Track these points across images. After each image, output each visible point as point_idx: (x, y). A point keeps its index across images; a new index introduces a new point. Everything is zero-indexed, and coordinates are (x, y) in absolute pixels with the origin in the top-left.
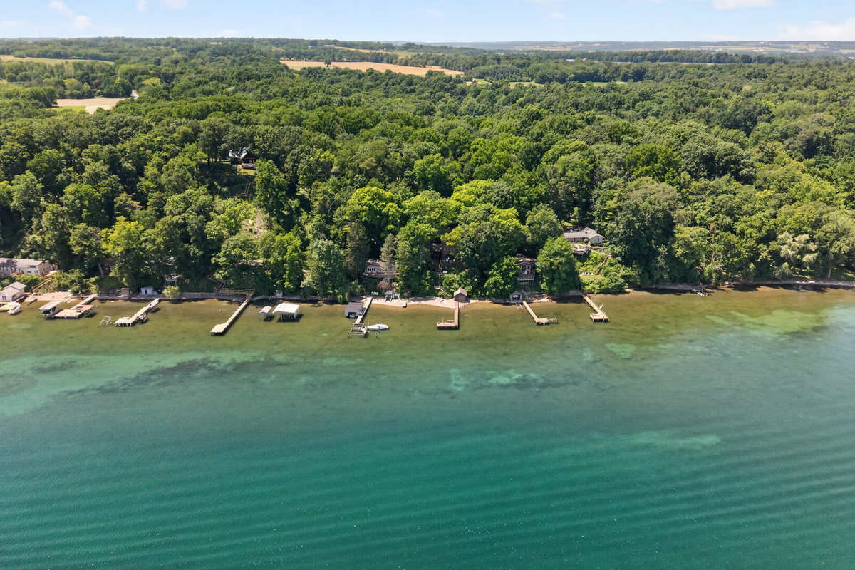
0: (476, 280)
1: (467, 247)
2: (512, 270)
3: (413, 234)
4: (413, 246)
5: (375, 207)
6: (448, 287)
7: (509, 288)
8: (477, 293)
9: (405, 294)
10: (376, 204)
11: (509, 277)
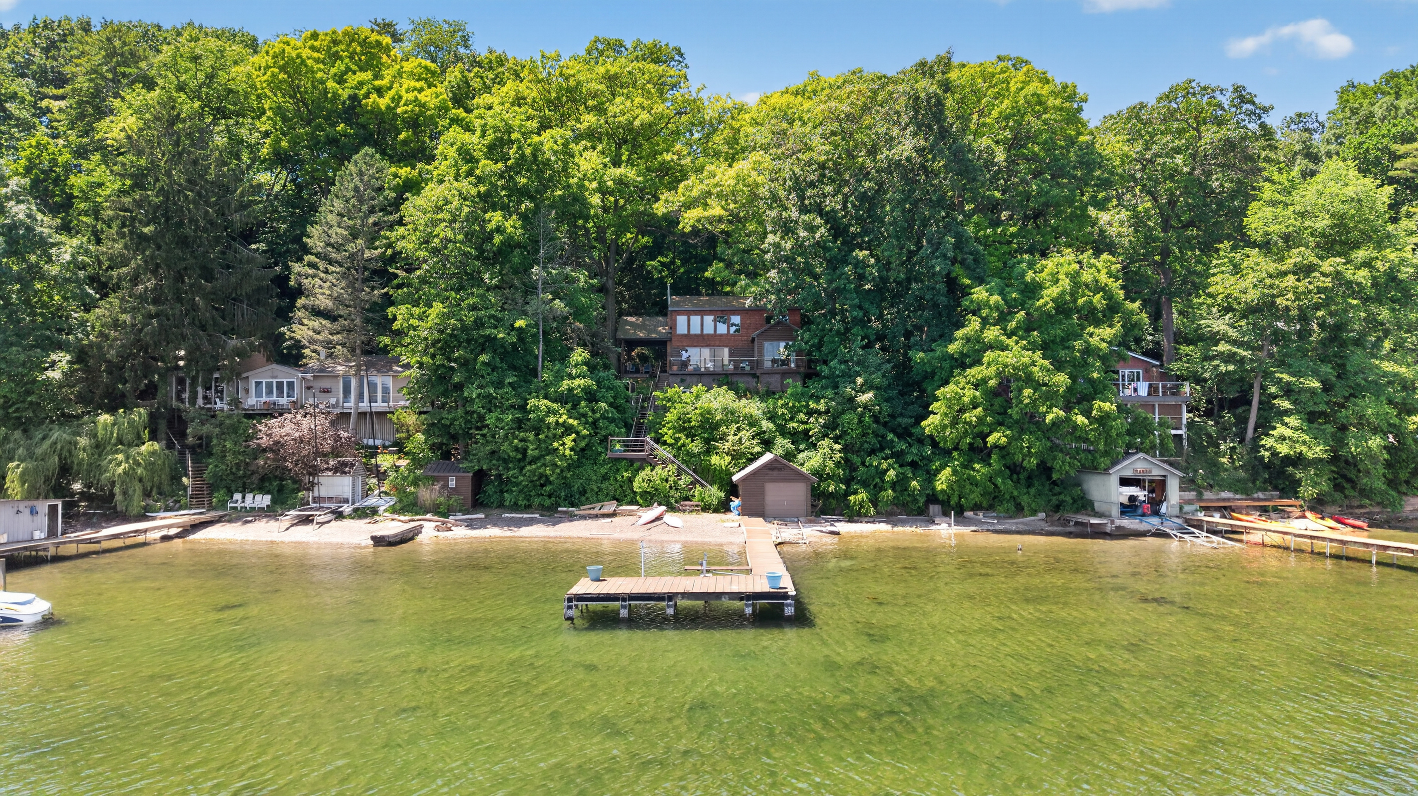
0: (866, 397)
1: (804, 210)
2: (1092, 317)
3: (495, 150)
4: (488, 201)
5: (331, 84)
6: (695, 447)
7: (1104, 419)
8: (874, 483)
9: (427, 494)
10: (341, 80)
11: (1088, 351)
